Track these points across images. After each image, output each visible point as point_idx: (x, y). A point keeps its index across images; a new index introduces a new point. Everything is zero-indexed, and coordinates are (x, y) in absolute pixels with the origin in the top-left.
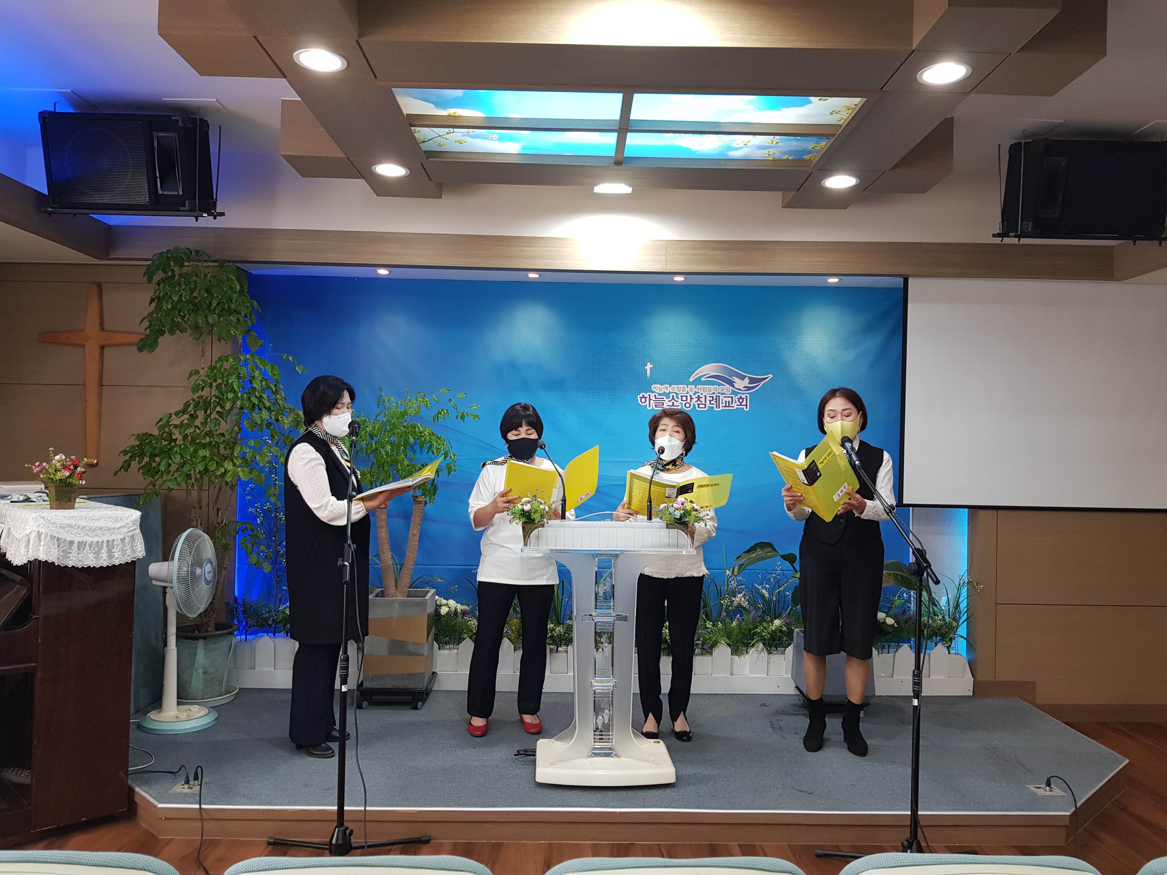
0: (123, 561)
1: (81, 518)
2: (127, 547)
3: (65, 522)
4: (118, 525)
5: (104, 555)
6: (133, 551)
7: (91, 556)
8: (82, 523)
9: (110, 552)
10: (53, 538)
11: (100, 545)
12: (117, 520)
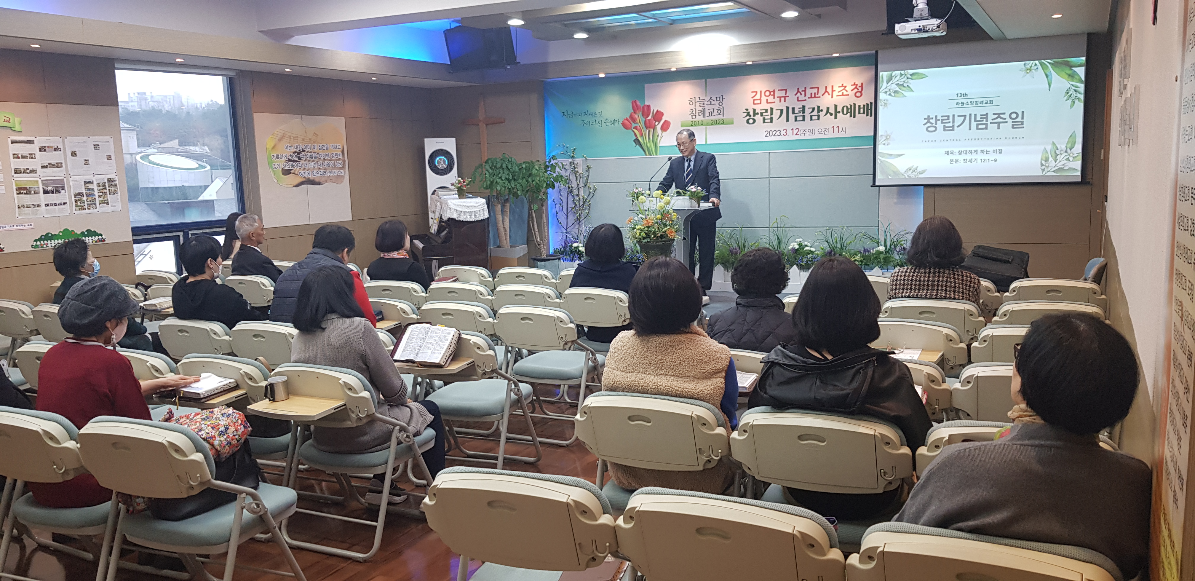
0: (480, 218)
1: (464, 202)
2: (482, 213)
3: (459, 204)
4: (477, 205)
5: (473, 217)
6: (484, 215)
7: (469, 217)
8: (464, 204)
9: (475, 215)
10: (455, 209)
11: (471, 212)
12: (477, 203)
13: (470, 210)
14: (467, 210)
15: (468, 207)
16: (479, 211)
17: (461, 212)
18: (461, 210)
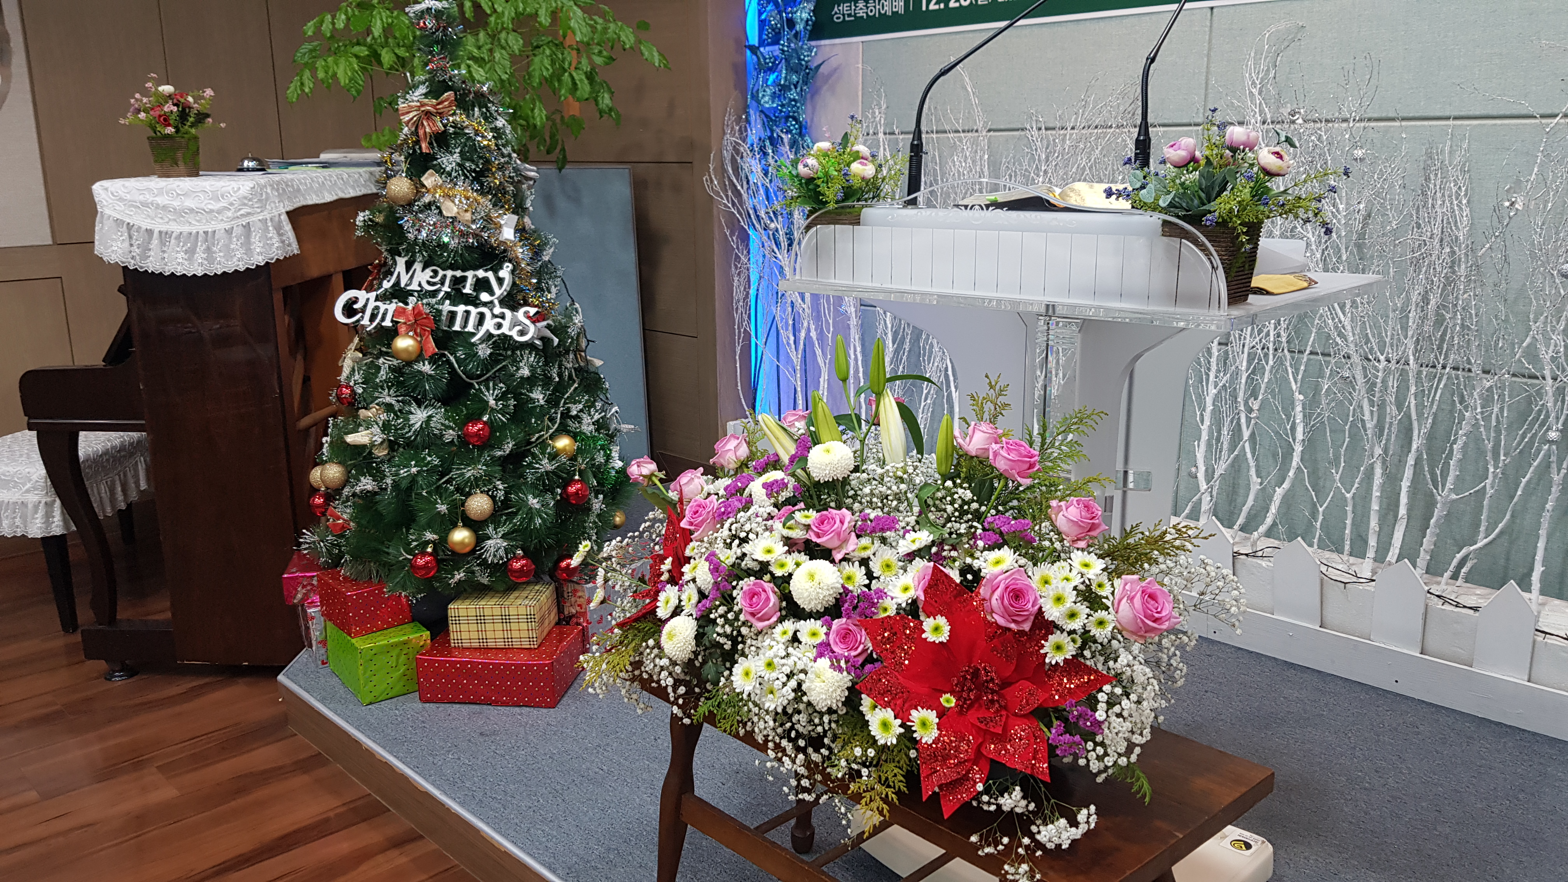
13: (186, 229)
14: (175, 228)
15: (181, 214)
16: (229, 232)
17: (150, 232)
18: (145, 224)
